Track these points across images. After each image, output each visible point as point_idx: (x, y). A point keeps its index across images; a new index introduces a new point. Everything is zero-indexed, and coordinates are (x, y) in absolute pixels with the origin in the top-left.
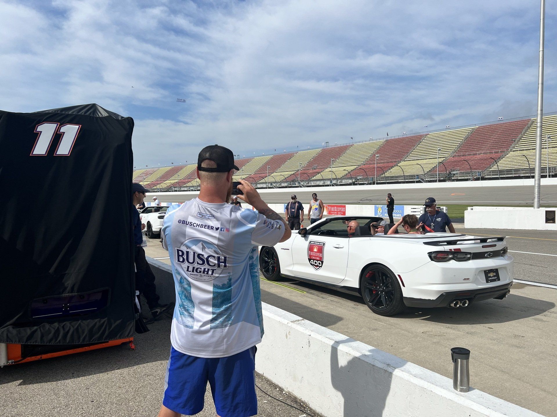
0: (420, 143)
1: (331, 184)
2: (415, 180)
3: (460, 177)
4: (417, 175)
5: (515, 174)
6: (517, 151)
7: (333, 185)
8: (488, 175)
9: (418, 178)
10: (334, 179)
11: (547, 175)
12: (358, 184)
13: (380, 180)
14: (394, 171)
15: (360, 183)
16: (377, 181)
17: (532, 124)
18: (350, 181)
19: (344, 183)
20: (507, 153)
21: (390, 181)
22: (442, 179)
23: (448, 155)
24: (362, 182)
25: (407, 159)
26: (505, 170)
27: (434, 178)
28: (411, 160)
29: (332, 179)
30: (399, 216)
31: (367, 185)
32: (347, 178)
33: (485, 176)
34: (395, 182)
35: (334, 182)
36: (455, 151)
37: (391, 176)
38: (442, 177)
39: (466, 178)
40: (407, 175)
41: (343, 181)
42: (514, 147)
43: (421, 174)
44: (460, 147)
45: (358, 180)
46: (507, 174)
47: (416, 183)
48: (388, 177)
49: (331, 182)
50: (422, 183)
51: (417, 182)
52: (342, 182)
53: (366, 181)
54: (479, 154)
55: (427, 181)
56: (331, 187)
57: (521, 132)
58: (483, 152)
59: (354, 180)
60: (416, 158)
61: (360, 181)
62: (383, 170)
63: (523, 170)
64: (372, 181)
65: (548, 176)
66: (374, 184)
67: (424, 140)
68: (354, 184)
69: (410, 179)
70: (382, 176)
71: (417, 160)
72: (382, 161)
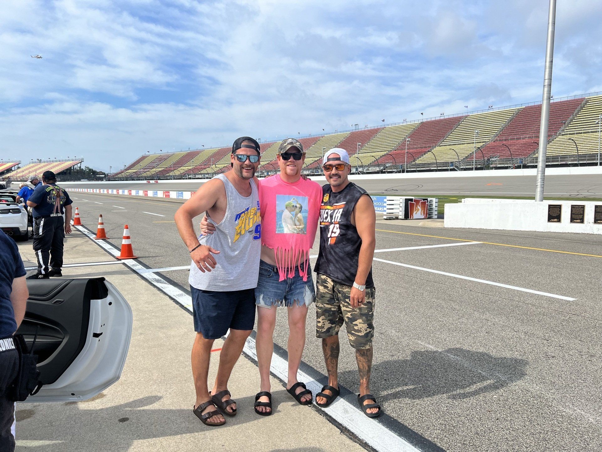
0: (458, 126)
1: (357, 172)
2: (449, 168)
3: (499, 164)
4: (452, 163)
5: (561, 161)
6: (567, 134)
7: (359, 174)
8: (531, 162)
9: (452, 166)
10: (360, 167)
11: (597, 163)
12: (387, 172)
13: (410, 168)
14: (427, 158)
15: (388, 170)
16: (407, 168)
17: (585, 104)
18: (377, 169)
19: (371, 171)
20: (555, 137)
21: (422, 169)
22: (479, 166)
23: (488, 139)
24: (391, 170)
25: (443, 144)
26: (551, 156)
27: (470, 165)
28: (447, 145)
29: (358, 166)
30: (380, 210)
31: (396, 173)
32: (375, 165)
33: (528, 163)
34: (427, 170)
35: (360, 170)
36: (497, 135)
37: (423, 163)
38: (479, 165)
39: (506, 166)
40: (441, 163)
41: (370, 169)
42: (563, 130)
43: (456, 161)
44: (502, 130)
45: (387, 167)
46: (552, 162)
47: (450, 171)
48: (419, 165)
49: (357, 169)
50: (456, 170)
51: (451, 170)
53: (395, 169)
54: (523, 139)
55: (462, 169)
56: (357, 175)
57: (573, 113)
58: (528, 136)
59: (382, 168)
60: (453, 143)
61: (389, 169)
62: (413, 156)
63: (571, 156)
64: (402, 168)
65: (599, 163)
66: (404, 172)
67: (463, 123)
68: (382, 172)
69: (444, 167)
70: (413, 163)
71: (453, 145)
72: (415, 147)
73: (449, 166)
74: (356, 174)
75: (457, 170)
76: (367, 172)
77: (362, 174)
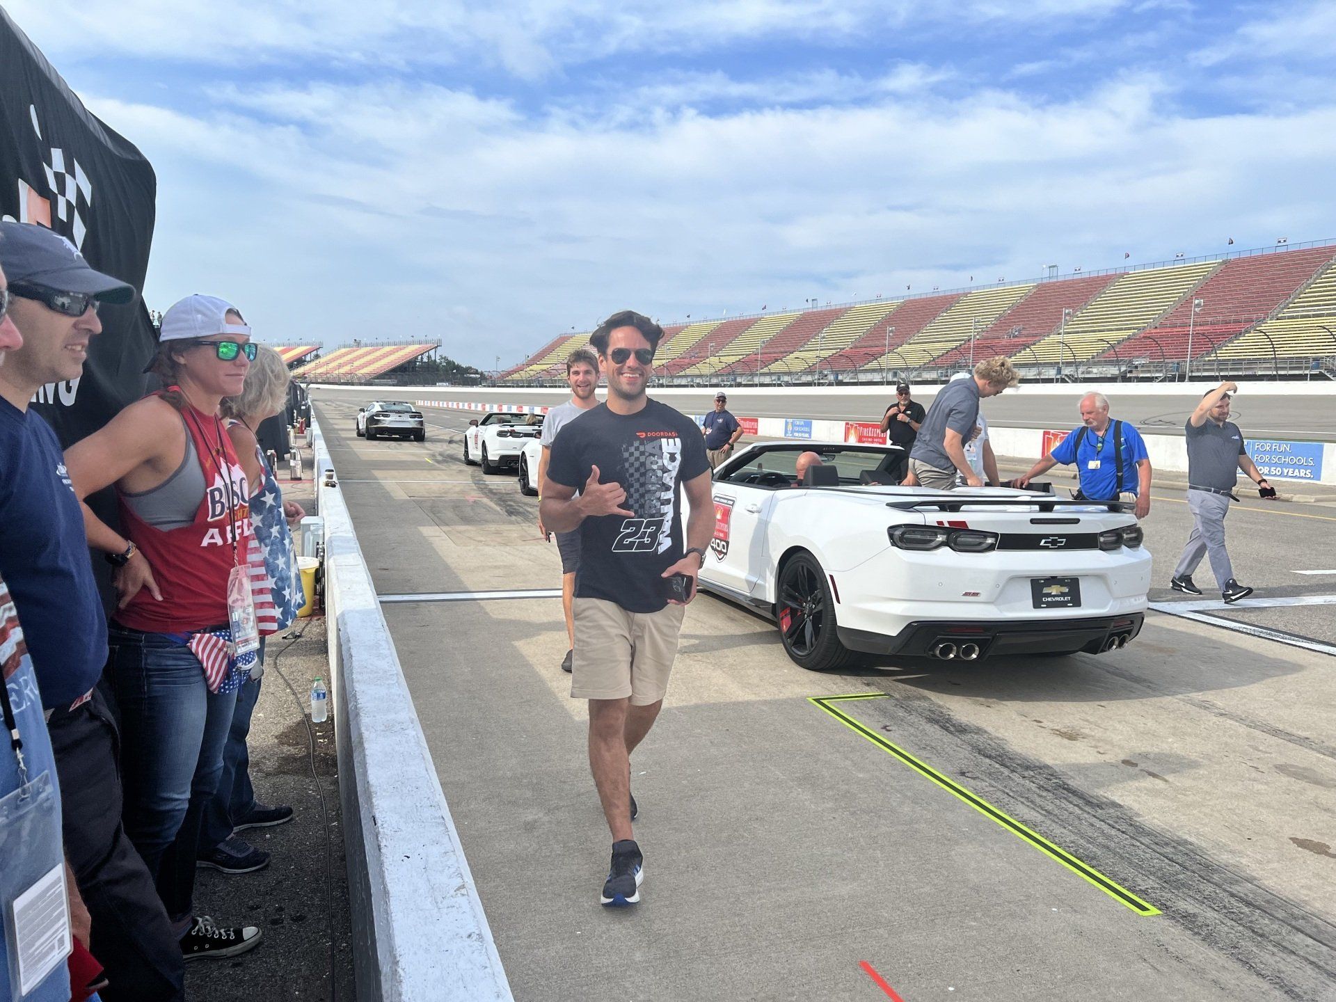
0: (1328, 269)
1: (1058, 377)
2: (1307, 372)
4: (1315, 359)
7: (1063, 381)
9: (1317, 367)
10: (1068, 364)
12: (1137, 378)
13: (1198, 370)
14: (1244, 346)
15: (1141, 375)
16: (1192, 372)
18: (1113, 371)
19: (1094, 376)
21: (1231, 373)
24: (1148, 375)
25: (1287, 312)
28: (1296, 317)
29: (1063, 363)
30: (1302, 474)
31: (1160, 381)
32: (1106, 361)
34: (1246, 376)
35: (1067, 371)
37: (1234, 360)
40: (1284, 358)
41: (1095, 370)
43: (1328, 356)
45: (1136, 367)
47: (1311, 380)
48: (1225, 363)
49: (1059, 371)
50: (1328, 379)
51: (1314, 378)
52: (1089, 373)
53: (1161, 371)
56: (1059, 385)
59: (1123, 369)
61: (1143, 372)
62: (1210, 341)
64: (1177, 370)
66: (1183, 381)
68: (1125, 379)
69: (1291, 369)
70: (1207, 359)
71: (1314, 316)
72: (1210, 319)
73: (1307, 368)
74: (1057, 381)
75: (1331, 377)
76: (1084, 378)
77: (1073, 382)
